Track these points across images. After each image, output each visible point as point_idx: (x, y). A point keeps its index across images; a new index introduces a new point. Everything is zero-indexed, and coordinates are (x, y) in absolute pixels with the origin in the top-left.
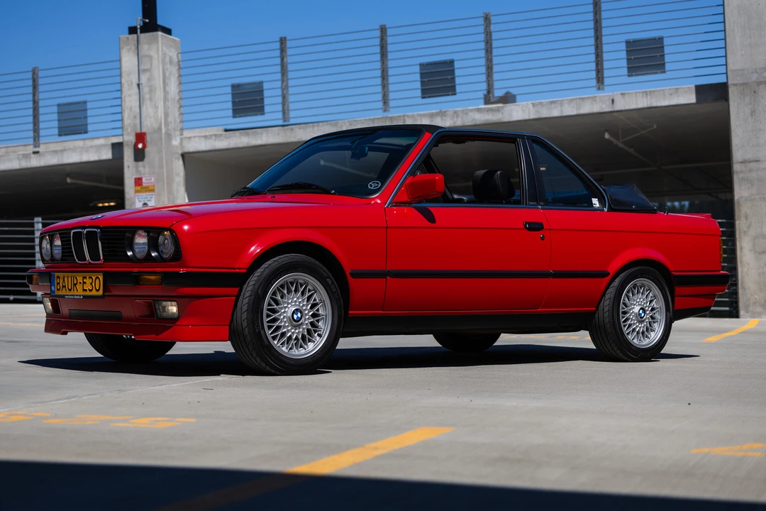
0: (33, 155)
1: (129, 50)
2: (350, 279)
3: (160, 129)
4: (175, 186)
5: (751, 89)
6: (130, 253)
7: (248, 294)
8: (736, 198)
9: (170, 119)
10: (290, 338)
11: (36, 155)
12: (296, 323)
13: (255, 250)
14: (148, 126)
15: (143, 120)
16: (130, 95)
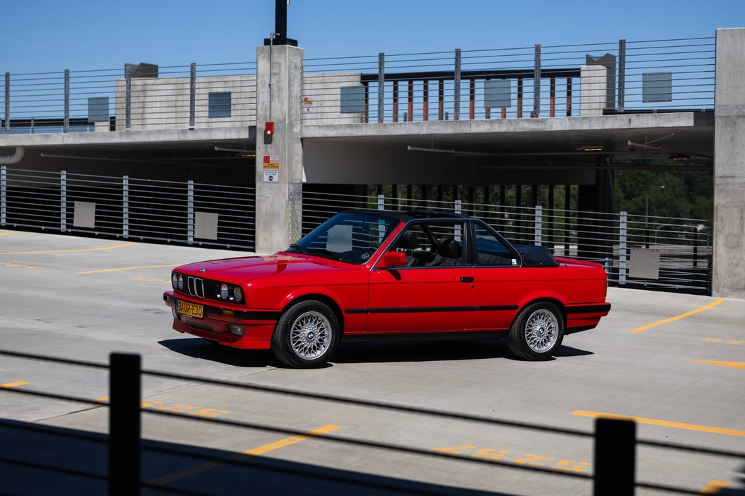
0: (189, 131)
1: (264, 57)
2: (344, 314)
3: (284, 120)
4: (294, 164)
5: (732, 121)
6: (219, 296)
7: (282, 324)
8: (715, 204)
9: (293, 112)
10: (306, 348)
11: (191, 131)
12: (309, 339)
13: (290, 297)
14: (276, 117)
15: (272, 112)
16: (263, 93)
